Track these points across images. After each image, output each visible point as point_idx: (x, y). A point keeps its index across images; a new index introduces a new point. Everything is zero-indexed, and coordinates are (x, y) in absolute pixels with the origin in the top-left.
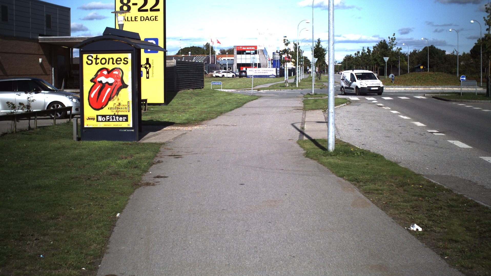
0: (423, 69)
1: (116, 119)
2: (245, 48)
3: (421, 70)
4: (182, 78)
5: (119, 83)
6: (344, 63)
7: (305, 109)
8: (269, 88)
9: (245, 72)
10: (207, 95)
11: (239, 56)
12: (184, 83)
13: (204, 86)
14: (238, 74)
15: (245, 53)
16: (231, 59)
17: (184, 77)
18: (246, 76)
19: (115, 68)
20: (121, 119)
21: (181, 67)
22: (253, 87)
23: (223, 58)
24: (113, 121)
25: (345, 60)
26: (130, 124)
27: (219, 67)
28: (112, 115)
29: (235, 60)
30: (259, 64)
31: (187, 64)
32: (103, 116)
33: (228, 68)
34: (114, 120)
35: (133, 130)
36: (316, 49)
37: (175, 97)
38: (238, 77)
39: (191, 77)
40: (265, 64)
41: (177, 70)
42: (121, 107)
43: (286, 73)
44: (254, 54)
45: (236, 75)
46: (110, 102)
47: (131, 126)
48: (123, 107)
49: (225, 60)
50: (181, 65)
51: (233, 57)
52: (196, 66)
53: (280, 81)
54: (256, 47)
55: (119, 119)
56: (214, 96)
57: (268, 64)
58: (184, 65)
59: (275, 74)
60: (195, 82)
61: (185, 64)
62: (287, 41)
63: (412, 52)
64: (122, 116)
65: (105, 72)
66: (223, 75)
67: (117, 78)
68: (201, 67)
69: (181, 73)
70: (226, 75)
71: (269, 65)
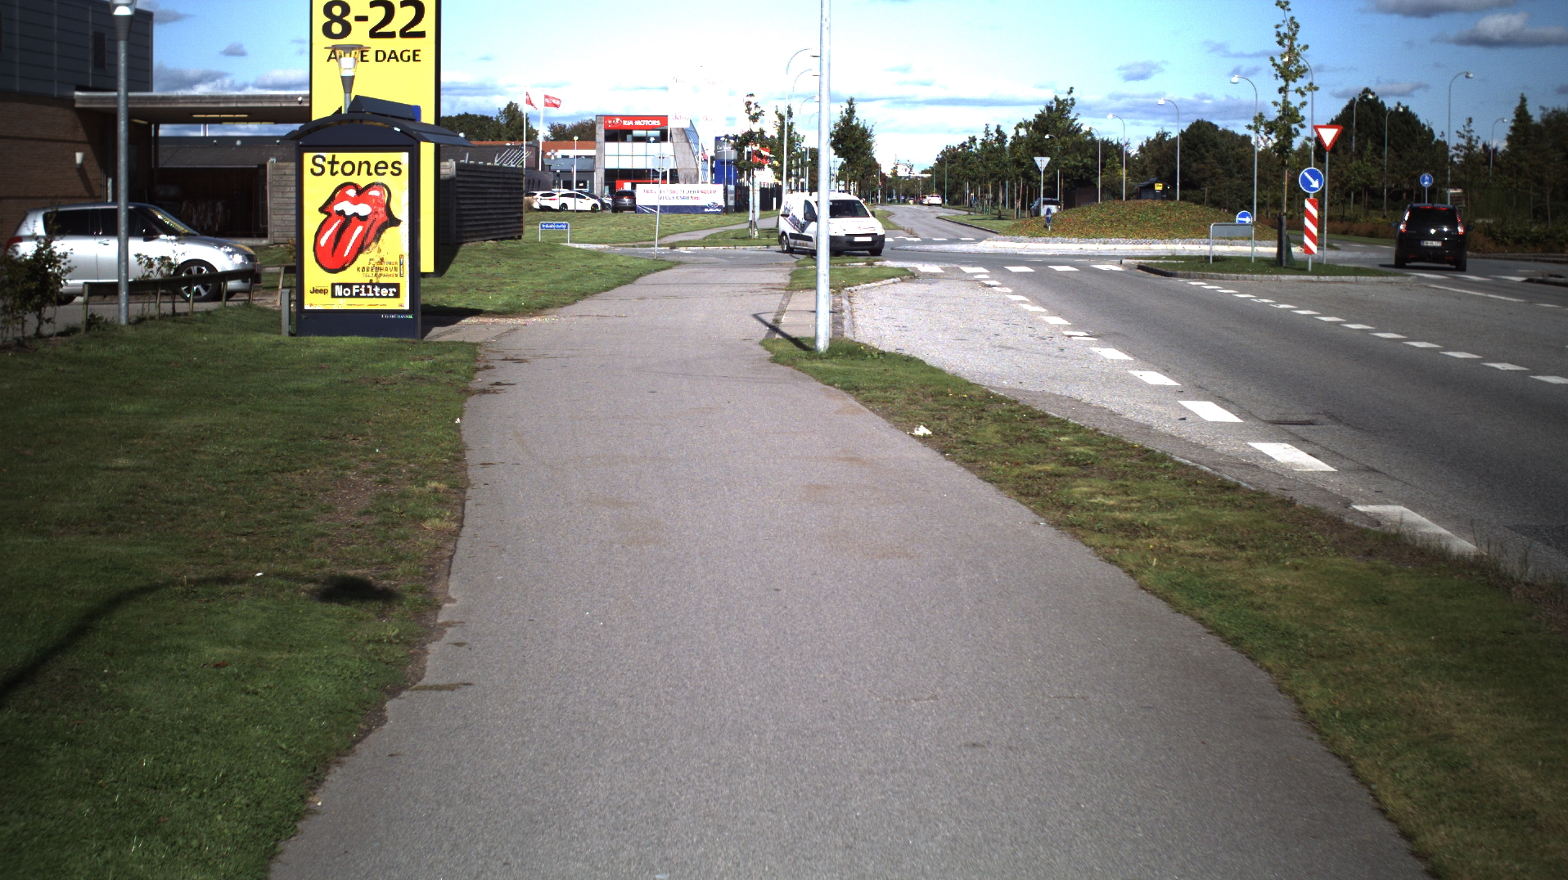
0: (1162, 192)
1: (373, 292)
2: (630, 123)
3: (1156, 196)
4: (469, 210)
5: (382, 216)
6: (937, 172)
7: (791, 289)
8: (703, 243)
9: (631, 195)
10: (537, 256)
11: (611, 147)
12: (473, 223)
13: (522, 232)
14: (608, 200)
15: (629, 137)
16: (586, 157)
17: (474, 207)
18: (633, 208)
19: (373, 184)
20: (384, 291)
21: (466, 179)
22: (659, 238)
23: (560, 153)
24: (366, 297)
25: (940, 162)
26: (404, 302)
27: (551, 180)
28: (366, 284)
29: (600, 158)
30: (674, 173)
31: (482, 172)
32: (345, 285)
33: (578, 183)
34: (371, 294)
35: (411, 317)
36: (842, 129)
37: (456, 259)
38: (610, 211)
39: (491, 206)
40: (692, 171)
41: (458, 187)
42: (384, 266)
43: (755, 199)
44: (658, 140)
45: (603, 204)
46: (361, 256)
47: (407, 307)
48: (389, 266)
49: (567, 157)
50: (469, 176)
51: (593, 148)
52: (504, 178)
53: (736, 223)
54: (664, 119)
55: (380, 293)
56: (554, 258)
57: (700, 172)
58: (474, 174)
59: (721, 203)
60: (501, 221)
61: (476, 171)
62: (757, 106)
63: (1154, 140)
64: (388, 286)
65: (352, 193)
66: (564, 205)
67: (378, 205)
68: (515, 181)
69: (467, 196)
70: (571, 203)
71: (705, 176)
